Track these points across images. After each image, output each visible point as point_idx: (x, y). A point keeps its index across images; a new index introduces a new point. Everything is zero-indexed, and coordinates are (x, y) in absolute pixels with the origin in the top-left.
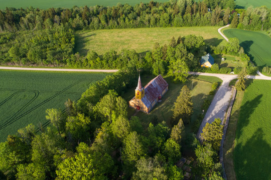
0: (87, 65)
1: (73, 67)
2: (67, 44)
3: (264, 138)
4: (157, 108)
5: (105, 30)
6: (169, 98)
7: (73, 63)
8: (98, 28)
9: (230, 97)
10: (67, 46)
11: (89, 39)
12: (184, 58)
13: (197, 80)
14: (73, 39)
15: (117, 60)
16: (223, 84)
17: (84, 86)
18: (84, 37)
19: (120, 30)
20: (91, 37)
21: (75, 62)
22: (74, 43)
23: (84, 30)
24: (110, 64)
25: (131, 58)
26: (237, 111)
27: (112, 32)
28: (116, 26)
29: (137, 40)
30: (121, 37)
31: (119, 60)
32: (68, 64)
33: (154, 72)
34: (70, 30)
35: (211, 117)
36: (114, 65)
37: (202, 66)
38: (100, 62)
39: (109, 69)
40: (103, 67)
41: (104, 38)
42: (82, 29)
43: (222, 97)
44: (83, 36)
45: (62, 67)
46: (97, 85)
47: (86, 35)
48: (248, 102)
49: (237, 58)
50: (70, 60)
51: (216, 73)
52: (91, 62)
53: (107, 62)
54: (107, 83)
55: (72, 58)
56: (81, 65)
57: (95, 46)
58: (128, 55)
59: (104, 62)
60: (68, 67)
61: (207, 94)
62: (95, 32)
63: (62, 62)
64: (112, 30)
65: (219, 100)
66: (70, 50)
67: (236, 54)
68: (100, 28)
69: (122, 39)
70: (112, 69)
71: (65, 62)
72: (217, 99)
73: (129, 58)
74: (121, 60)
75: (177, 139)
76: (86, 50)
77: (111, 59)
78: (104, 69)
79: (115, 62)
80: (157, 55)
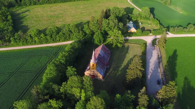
0: (32, 42)
1: (19, 45)
2: (5, 23)
3: (191, 85)
4: (108, 74)
5: (37, 6)
6: (113, 63)
7: (18, 41)
8: (30, 5)
9: (157, 55)
10: (6, 24)
11: (25, 15)
12: (116, 27)
13: (129, 44)
14: (9, 17)
15: (60, 34)
16: (148, 45)
17: (36, 63)
18: (19, 14)
19: (51, 5)
20: (26, 13)
21: (20, 40)
22: (11, 21)
23: (16, 7)
24: (54, 39)
25: (73, 31)
26: (166, 66)
27: (44, 7)
28: (47, 2)
29: (69, 13)
30: (54, 11)
31: (62, 34)
32: (12, 43)
33: (96, 42)
34: (3, 8)
35: (150, 74)
36: (58, 39)
37: (129, 31)
38: (44, 38)
39: (54, 43)
40: (48, 41)
41: (39, 13)
42: (15, 6)
43: (152, 56)
44: (18, 12)
45: (6, 46)
46: (54, 63)
47: (20, 11)
48: (170, 57)
49: (149, 22)
50: (15, 39)
51: (140, 36)
52: (36, 39)
53: (51, 37)
54: (63, 60)
55: (16, 37)
56: (27, 42)
57: (33, 22)
58: (70, 29)
59: (48, 37)
60: (13, 46)
61: (140, 55)
62: (28, 8)
63: (5, 41)
64: (44, 6)
65: (150, 58)
66: (11, 28)
67: (148, 19)
68: (32, 4)
69: (55, 13)
70: (56, 42)
71: (10, 41)
72: (149, 58)
73: (71, 31)
74: (64, 34)
75: (146, 105)
76: (25, 26)
77: (55, 34)
78: (49, 43)
79: (59, 36)
80: (94, 27)
